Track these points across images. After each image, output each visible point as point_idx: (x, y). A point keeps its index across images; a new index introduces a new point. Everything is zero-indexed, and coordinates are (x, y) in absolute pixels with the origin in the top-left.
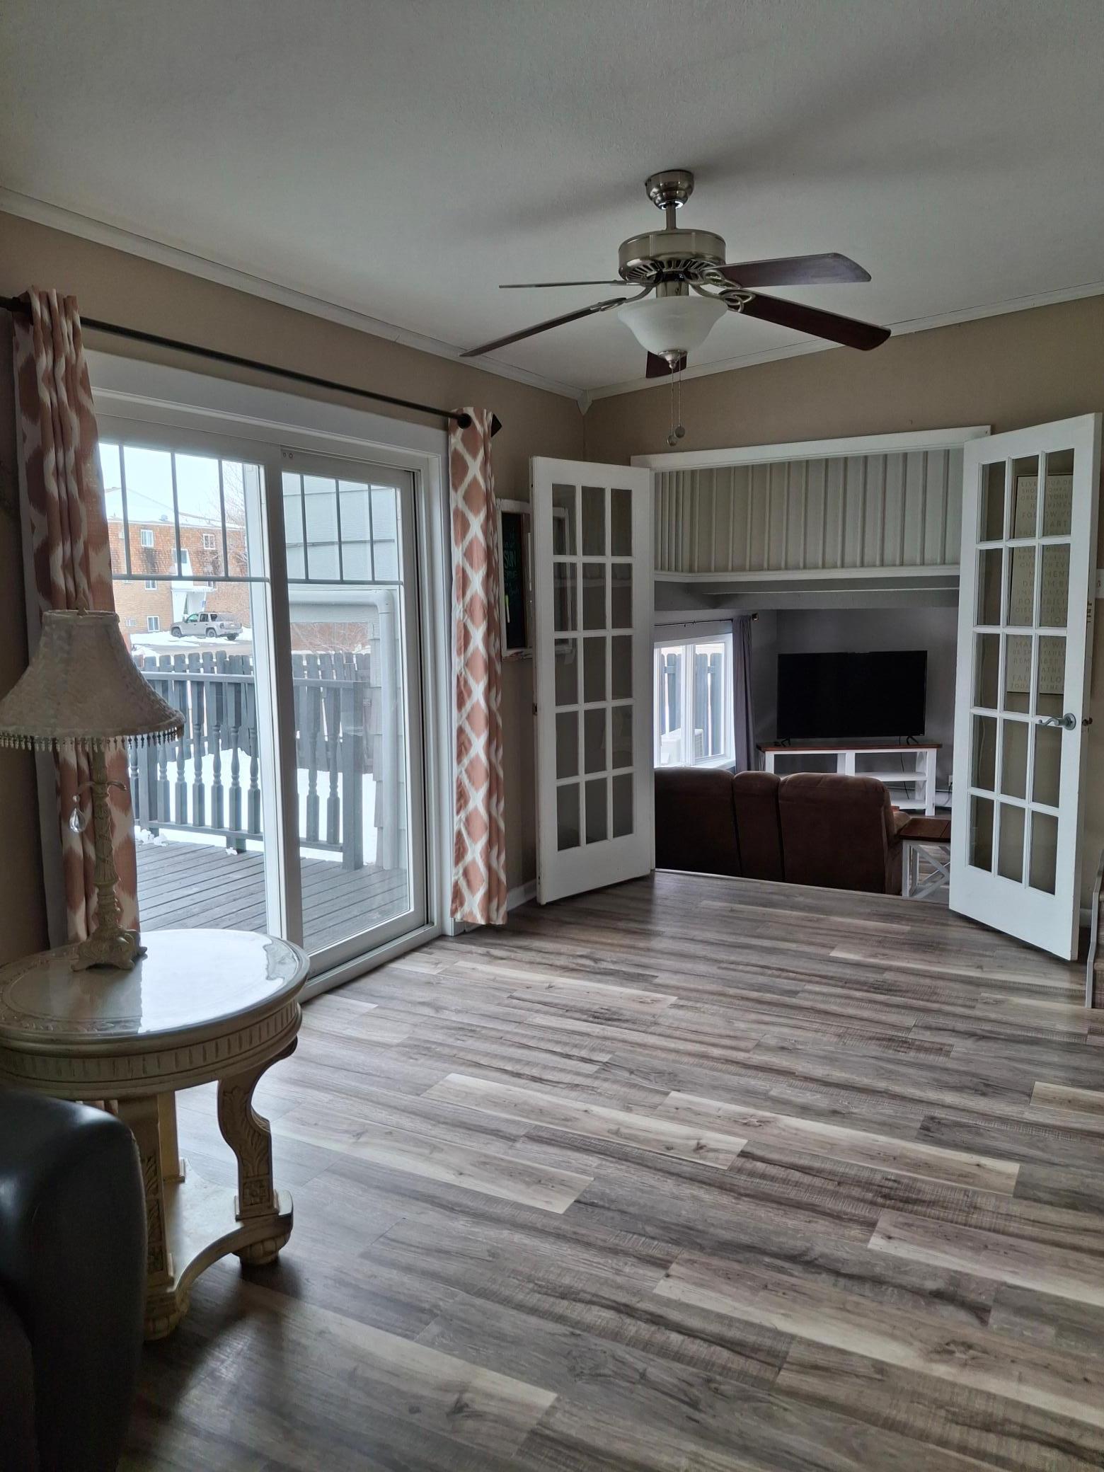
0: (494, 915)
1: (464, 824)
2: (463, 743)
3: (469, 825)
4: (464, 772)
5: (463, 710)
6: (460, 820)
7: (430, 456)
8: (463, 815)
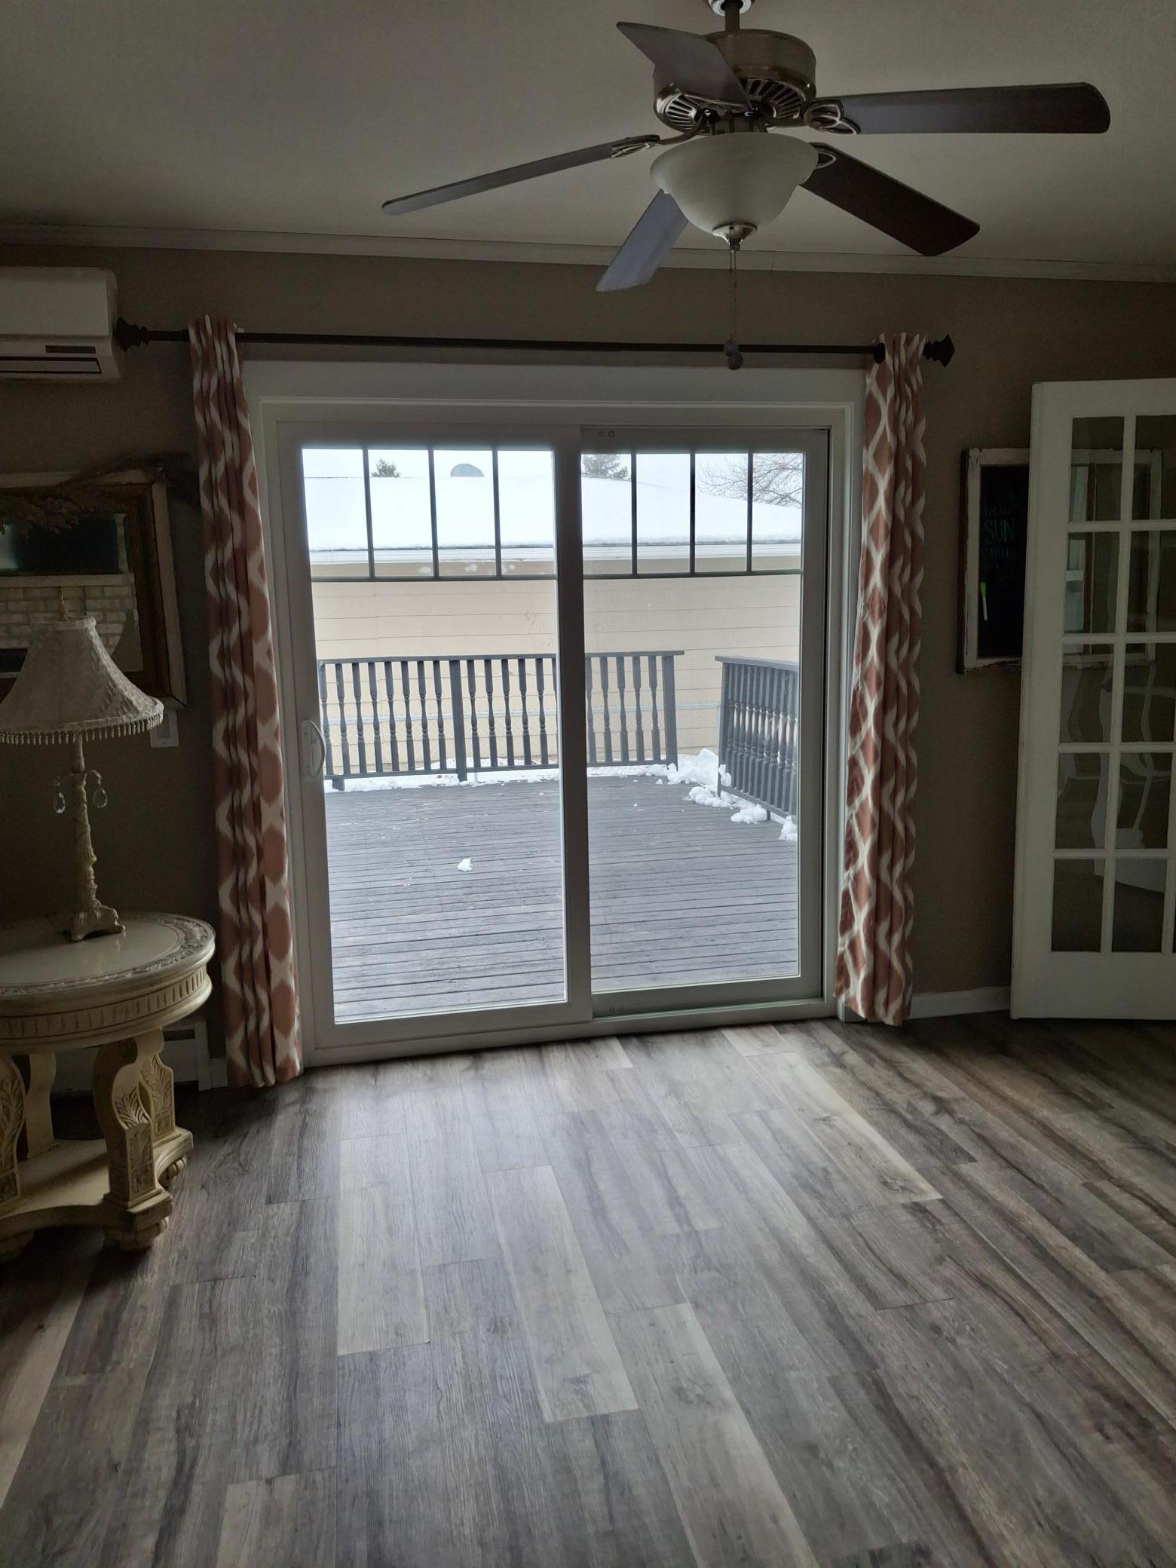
0: (880, 1011)
1: (852, 884)
2: (856, 779)
3: (857, 886)
4: (854, 817)
5: (858, 737)
6: (849, 878)
7: (845, 407)
8: (851, 871)
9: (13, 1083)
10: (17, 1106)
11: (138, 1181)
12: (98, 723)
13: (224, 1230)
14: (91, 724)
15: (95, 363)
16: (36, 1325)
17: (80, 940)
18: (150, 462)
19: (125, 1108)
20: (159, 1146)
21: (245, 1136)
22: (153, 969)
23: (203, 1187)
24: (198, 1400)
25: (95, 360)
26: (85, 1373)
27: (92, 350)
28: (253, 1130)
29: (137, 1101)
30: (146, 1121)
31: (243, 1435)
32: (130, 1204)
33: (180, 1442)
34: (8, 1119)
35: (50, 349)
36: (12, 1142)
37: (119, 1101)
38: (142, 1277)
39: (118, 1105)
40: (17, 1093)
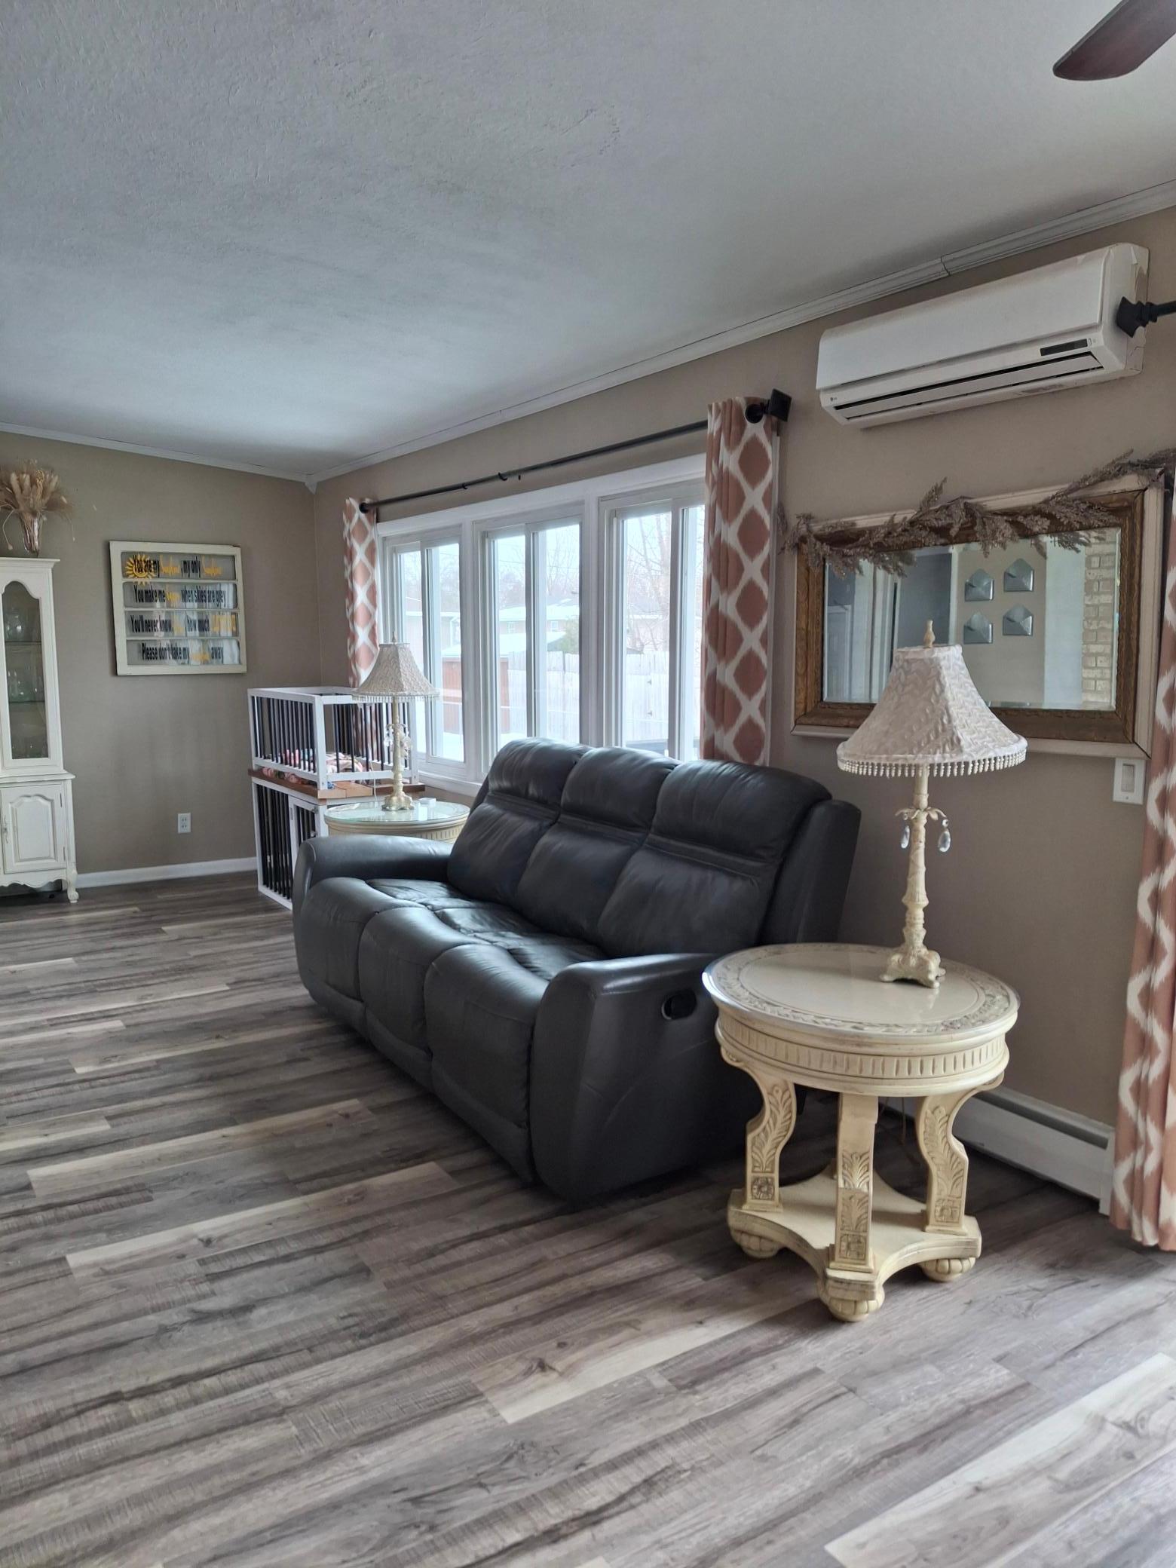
9: (784, 1093)
10: (785, 1116)
11: (848, 1247)
12: (906, 759)
13: (924, 1355)
14: (898, 759)
15: (1090, 357)
16: (699, 1319)
17: (888, 982)
18: (1143, 466)
19: (851, 1166)
20: (934, 1232)
21: (1078, 1282)
22: (868, 1030)
23: (970, 1303)
24: (688, 1473)
25: (1089, 353)
26: (670, 1380)
27: (1084, 343)
28: (1092, 1282)
29: (868, 1165)
30: (865, 1190)
31: (664, 1532)
32: (832, 1264)
33: (632, 1491)
34: (775, 1124)
35: (1044, 352)
36: (776, 1148)
37: (848, 1156)
38: (809, 1343)
39: (845, 1160)
40: (787, 1104)
